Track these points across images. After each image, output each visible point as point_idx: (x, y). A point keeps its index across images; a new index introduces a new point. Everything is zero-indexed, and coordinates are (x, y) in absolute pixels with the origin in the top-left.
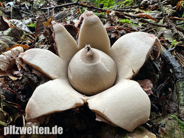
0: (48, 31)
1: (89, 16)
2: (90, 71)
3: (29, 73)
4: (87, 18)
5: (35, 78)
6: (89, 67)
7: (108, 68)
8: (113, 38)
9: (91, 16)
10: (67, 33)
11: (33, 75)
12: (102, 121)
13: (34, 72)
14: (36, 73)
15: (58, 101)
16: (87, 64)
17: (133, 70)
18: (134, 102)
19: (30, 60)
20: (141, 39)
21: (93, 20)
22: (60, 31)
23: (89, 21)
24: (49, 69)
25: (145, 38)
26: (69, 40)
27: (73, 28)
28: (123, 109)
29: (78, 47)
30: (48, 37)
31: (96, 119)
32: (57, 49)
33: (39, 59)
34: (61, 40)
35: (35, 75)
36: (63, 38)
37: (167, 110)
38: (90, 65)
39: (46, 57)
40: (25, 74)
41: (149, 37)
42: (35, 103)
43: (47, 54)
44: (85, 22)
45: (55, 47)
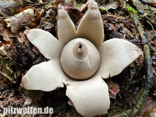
0: (54, 12)
1: (93, 10)
2: (76, 65)
3: (30, 50)
4: (90, 11)
5: (33, 56)
6: (76, 61)
7: (91, 65)
8: (109, 30)
9: (95, 10)
10: (69, 20)
11: (32, 53)
12: (71, 105)
13: (34, 50)
14: (35, 52)
15: (45, 83)
16: (75, 58)
17: (110, 74)
18: (97, 103)
19: (32, 40)
20: (128, 50)
21: (95, 15)
22: (64, 17)
23: (91, 15)
24: (45, 51)
25: (131, 51)
26: (70, 26)
27: (78, 12)
28: (87, 105)
29: (76, 32)
30: (53, 17)
31: (68, 102)
32: (57, 31)
33: (39, 41)
34: (62, 26)
35: (34, 53)
36: (64, 24)
37: (127, 103)
38: (77, 60)
39: (46, 40)
40: (27, 50)
41: (135, 51)
42: (29, 79)
43: (47, 36)
44: (87, 15)
45: (56, 29)
